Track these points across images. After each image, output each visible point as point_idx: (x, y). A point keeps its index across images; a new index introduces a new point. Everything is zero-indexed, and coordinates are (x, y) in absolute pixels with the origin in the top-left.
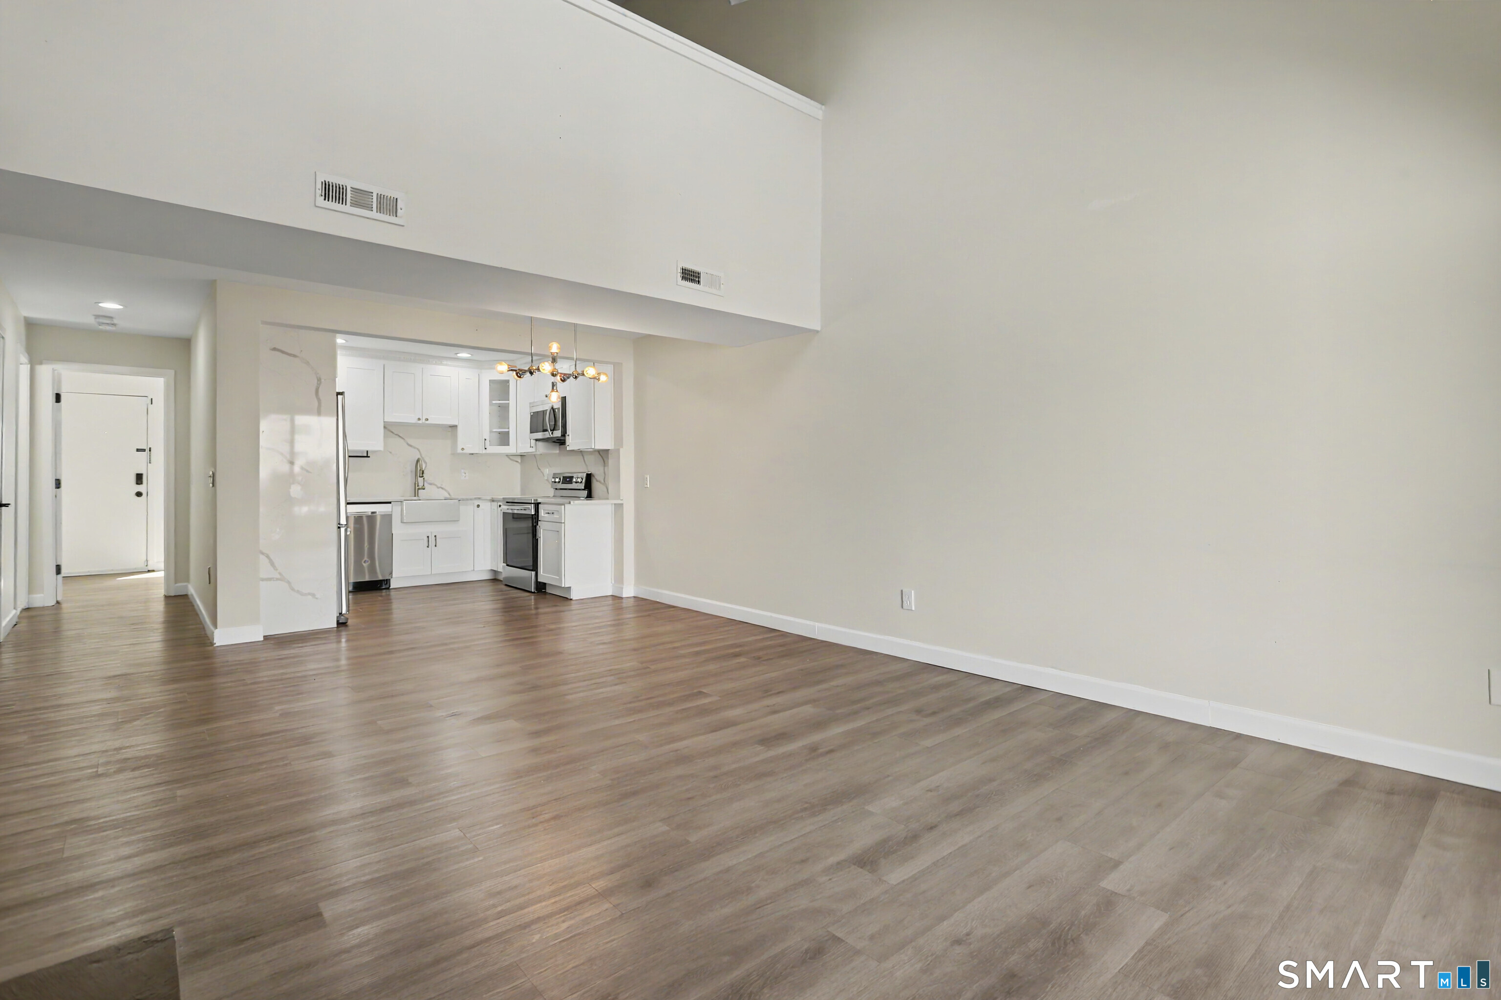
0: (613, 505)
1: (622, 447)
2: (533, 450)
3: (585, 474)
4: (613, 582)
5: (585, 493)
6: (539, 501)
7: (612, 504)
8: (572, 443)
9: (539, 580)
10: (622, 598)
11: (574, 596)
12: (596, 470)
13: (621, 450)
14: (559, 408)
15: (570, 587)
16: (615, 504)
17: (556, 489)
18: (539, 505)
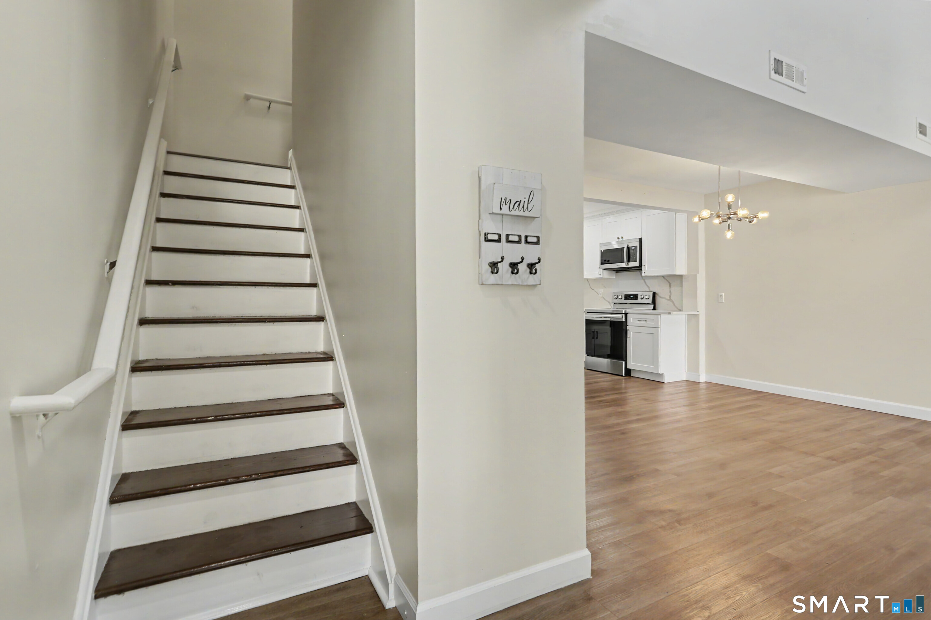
0: (687, 316)
1: (698, 273)
2: (601, 276)
3: (652, 293)
4: (687, 371)
5: (652, 306)
6: (627, 312)
7: (686, 314)
8: (647, 270)
9: (627, 368)
10: (699, 382)
11: (666, 379)
12: (662, 290)
13: (698, 275)
14: (637, 246)
15: (663, 374)
16: (688, 315)
17: (615, 303)
18: (628, 315)
